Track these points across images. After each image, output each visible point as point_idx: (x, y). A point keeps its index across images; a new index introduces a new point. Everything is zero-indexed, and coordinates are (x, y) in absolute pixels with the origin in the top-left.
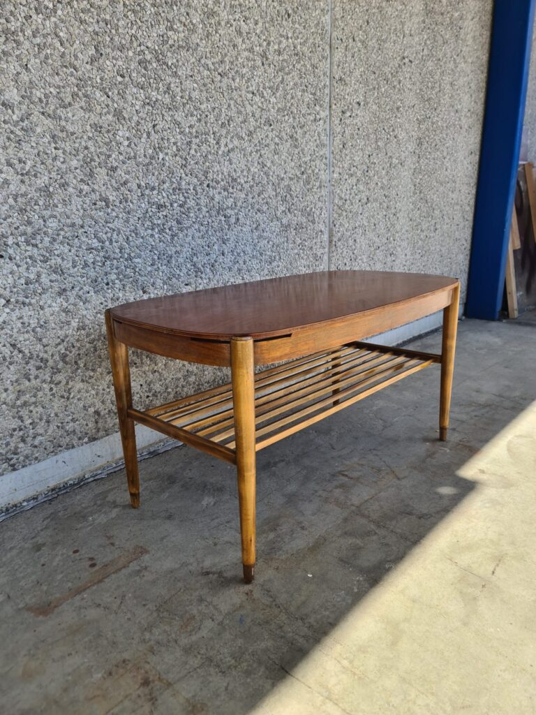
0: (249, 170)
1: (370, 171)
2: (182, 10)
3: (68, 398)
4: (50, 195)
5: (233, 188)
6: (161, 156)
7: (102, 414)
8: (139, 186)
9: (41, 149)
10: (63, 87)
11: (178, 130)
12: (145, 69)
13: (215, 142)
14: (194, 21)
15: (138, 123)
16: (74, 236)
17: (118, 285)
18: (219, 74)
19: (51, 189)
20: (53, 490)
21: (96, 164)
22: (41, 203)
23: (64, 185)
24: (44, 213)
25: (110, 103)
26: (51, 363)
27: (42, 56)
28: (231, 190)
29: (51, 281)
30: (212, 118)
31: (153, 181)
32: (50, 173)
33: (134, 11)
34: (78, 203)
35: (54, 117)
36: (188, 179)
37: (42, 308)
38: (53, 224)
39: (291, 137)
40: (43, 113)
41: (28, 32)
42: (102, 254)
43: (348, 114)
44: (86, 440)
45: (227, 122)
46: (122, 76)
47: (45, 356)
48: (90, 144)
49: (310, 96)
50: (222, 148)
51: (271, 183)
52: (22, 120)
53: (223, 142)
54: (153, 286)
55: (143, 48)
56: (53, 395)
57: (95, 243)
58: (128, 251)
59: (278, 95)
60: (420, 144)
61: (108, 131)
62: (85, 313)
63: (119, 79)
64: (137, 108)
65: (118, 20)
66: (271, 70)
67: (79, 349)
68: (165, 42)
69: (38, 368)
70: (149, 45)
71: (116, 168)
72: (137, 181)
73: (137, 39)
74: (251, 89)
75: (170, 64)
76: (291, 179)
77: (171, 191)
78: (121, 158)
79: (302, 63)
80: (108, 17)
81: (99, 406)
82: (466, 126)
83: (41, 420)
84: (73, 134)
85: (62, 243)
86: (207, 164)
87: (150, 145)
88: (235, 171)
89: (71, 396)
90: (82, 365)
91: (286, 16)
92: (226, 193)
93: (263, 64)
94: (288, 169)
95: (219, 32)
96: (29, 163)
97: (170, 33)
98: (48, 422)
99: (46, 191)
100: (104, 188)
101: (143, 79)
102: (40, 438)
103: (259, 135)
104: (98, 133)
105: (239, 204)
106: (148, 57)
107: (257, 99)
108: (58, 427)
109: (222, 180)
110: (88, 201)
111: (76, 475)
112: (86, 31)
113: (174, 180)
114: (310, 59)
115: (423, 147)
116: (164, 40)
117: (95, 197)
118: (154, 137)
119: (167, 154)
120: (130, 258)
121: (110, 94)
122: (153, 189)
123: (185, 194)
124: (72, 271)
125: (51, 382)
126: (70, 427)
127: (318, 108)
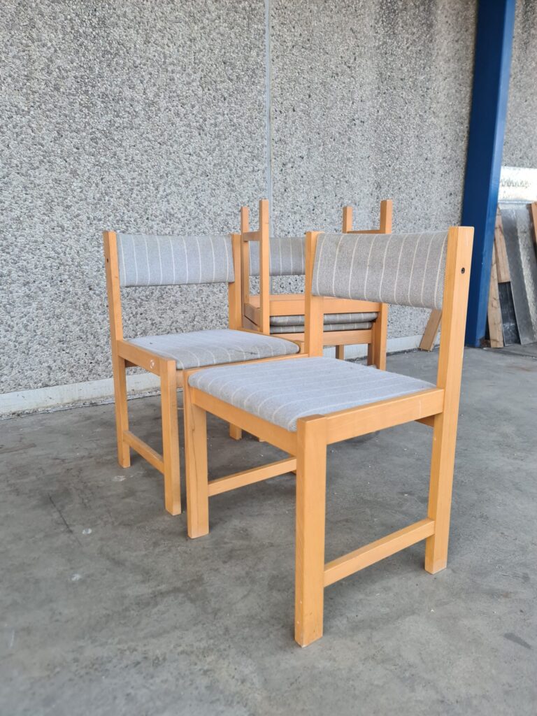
0: (186, 208)
1: (316, 210)
2: (127, 103)
3: (28, 354)
4: (21, 223)
5: (170, 220)
6: (107, 198)
7: (53, 369)
8: (88, 218)
9: (16, 194)
10: (34, 157)
11: (121, 181)
12: (97, 143)
13: (154, 189)
14: (137, 110)
15: (89, 178)
16: (36, 249)
17: (69, 282)
18: (159, 143)
19: (21, 219)
20: (14, 414)
21: (56, 204)
22: (13, 227)
23: (31, 217)
24: (16, 233)
25: (67, 166)
26: (16, 328)
27: (19, 139)
28: (168, 222)
29: (18, 276)
30: (151, 172)
31: (99, 214)
32: (21, 209)
33: (88, 108)
34: (40, 227)
35: (27, 175)
36: (129, 214)
37: (11, 293)
38: (21, 240)
39: (228, 184)
40: (18, 173)
41: (10, 126)
42: (57, 261)
43: (290, 165)
44: (40, 384)
45: (165, 175)
46: (78, 149)
47: (12, 323)
48: (51, 191)
49: (248, 154)
50: (161, 193)
51: (207, 218)
52: (4, 178)
53: (161, 189)
54: (97, 285)
55: (93, 130)
56: (17, 350)
57: (53, 254)
58: (78, 260)
59: (214, 155)
60: (379, 187)
61: (66, 183)
62: (43, 299)
63: (75, 150)
64: (89, 168)
65: (75, 114)
66: (208, 139)
67: (38, 322)
68: (111, 125)
69: (7, 331)
70: (99, 127)
71: (71, 206)
72: (87, 215)
73: (89, 124)
74: (187, 151)
75: (116, 139)
76: (227, 215)
77: (115, 222)
78: (75, 200)
79: (238, 131)
80: (67, 112)
81: (51, 362)
82: (441, 172)
83: (7, 365)
84: (38, 185)
85: (28, 252)
86: (147, 204)
87: (99, 191)
88: (172, 208)
89: (30, 353)
90: (39, 333)
91: (222, 99)
92: (164, 224)
93: (200, 134)
94: (225, 207)
95: (159, 115)
96: (7, 202)
97: (117, 119)
98: (12, 367)
99: (18, 220)
100: (60, 219)
101: (94, 150)
102: (5, 377)
103: (196, 183)
104: (57, 185)
105: (175, 232)
106: (99, 135)
107: (194, 158)
108: (19, 372)
109: (161, 215)
110: (48, 227)
111: (32, 408)
112: (50, 122)
113: (118, 214)
114: (247, 128)
115: (383, 190)
116: (111, 123)
117: (52, 224)
118: (102, 186)
119: (112, 197)
120: (79, 265)
121: (68, 160)
122: (100, 220)
123: (127, 224)
124: (34, 271)
125: (16, 341)
126: (28, 373)
127: (256, 162)
